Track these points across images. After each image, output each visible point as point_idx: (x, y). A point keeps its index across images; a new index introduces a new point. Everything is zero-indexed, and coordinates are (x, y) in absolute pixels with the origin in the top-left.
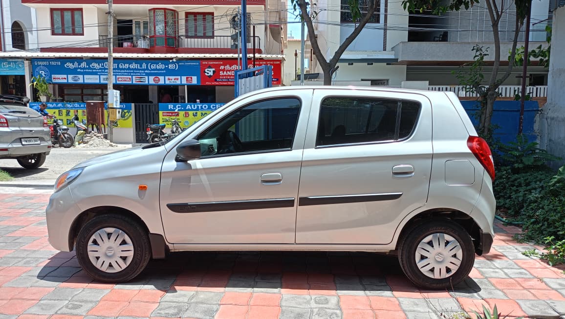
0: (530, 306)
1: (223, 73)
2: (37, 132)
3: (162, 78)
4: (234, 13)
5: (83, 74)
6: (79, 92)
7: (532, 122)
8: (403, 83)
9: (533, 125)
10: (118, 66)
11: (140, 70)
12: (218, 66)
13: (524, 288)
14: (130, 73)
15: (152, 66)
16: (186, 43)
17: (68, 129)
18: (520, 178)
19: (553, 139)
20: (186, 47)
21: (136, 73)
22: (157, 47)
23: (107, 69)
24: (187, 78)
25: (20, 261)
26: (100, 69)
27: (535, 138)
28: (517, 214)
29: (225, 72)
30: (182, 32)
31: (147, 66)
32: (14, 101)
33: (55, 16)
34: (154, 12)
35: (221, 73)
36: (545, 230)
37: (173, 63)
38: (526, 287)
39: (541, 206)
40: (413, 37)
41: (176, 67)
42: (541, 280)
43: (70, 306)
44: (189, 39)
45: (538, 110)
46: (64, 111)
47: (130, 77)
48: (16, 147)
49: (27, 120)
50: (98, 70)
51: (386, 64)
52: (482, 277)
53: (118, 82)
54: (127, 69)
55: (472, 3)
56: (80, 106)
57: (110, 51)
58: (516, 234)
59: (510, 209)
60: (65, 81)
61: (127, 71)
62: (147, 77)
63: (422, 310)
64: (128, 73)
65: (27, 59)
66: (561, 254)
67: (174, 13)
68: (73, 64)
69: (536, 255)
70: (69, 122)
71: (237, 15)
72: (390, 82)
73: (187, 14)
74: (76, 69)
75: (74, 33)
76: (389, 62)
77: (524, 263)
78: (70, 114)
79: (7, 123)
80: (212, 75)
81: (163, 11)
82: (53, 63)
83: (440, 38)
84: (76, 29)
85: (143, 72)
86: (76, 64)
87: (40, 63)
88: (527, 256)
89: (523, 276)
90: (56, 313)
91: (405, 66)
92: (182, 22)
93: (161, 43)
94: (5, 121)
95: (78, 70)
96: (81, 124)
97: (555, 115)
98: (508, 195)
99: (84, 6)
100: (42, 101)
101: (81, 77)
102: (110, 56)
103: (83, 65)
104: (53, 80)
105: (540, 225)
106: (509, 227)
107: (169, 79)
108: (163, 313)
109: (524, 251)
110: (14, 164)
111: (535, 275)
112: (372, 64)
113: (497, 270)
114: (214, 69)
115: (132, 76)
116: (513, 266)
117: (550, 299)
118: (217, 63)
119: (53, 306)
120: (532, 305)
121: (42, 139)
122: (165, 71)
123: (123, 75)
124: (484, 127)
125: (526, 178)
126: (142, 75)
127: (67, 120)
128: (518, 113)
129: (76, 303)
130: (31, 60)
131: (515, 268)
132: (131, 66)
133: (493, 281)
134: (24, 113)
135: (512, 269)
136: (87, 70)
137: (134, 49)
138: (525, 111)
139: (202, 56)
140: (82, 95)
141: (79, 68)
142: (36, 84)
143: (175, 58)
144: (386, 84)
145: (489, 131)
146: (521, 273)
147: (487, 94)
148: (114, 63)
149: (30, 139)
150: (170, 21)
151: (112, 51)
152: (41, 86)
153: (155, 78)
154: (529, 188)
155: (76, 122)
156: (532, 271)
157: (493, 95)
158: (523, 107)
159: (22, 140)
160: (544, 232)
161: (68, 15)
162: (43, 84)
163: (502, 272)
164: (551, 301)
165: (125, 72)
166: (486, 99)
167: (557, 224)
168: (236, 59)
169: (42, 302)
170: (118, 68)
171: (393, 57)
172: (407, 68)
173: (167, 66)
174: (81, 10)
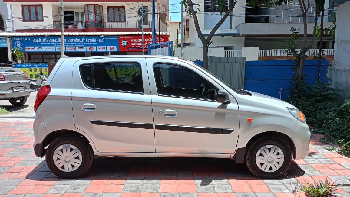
0: (336, 179)
1: (133, 44)
2: (22, 83)
3: (94, 47)
4: (140, 7)
5: (45, 46)
6: (41, 57)
7: (325, 72)
8: (243, 48)
9: (326, 73)
10: (67, 40)
11: (80, 43)
12: (130, 40)
13: (331, 169)
14: (75, 44)
15: (88, 40)
16: (108, 25)
17: (36, 80)
18: (321, 105)
19: (338, 82)
20: (108, 28)
21: (78, 45)
22: (90, 28)
23: (60, 42)
24: (110, 47)
25: (33, 163)
26: (55, 42)
27: (327, 81)
28: (320, 126)
29: (134, 43)
30: (106, 19)
31: (85, 40)
32: (7, 64)
33: (25, 10)
34: (88, 7)
35: (132, 44)
36: (338, 136)
37: (101, 38)
38: (332, 169)
39: (335, 121)
40: (248, 20)
41: (103, 41)
42: (339, 164)
43: (73, 188)
44: (110, 23)
45: (329, 65)
46: (33, 69)
47: (75, 47)
48: (9, 93)
49: (16, 76)
50: (54, 43)
51: (232, 37)
52: (306, 164)
53: (67, 50)
54: (72, 42)
55: (289, 1)
56: (43, 65)
57: (62, 32)
58: (321, 138)
59: (316, 124)
60: (33, 50)
61: (73, 44)
62: (85, 47)
63: (276, 184)
64: (73, 45)
65: (9, 37)
66: (349, 149)
67: (101, 7)
68: (38, 40)
69: (335, 150)
70: (36, 76)
71: (141, 8)
72: (235, 48)
73: (109, 7)
74: (40, 43)
75: (37, 20)
76: (234, 35)
77: (329, 155)
78: (37, 71)
79: (4, 78)
80: (126, 45)
81: (94, 5)
82: (25, 39)
83: (264, 20)
84: (39, 18)
85: (82, 44)
86: (40, 39)
87: (16, 39)
88: (330, 151)
89: (328, 162)
90: (66, 192)
91: (244, 38)
92: (105, 13)
93: (92, 26)
94: (3, 77)
95: (42, 43)
96: (45, 77)
97: (339, 68)
98: (314, 115)
99: (43, 3)
100: (19, 63)
101: (43, 47)
102: (62, 34)
103: (45, 40)
104: (25, 50)
105: (335, 132)
106: (316, 134)
107: (99, 48)
108: (129, 190)
109: (327, 148)
110: (8, 103)
111: (336, 161)
112: (224, 37)
113: (314, 159)
114: (127, 42)
115: (76, 46)
116: (323, 157)
117: (347, 175)
118: (129, 38)
119: (63, 189)
120: (338, 179)
121: (25, 88)
122: (96, 43)
123: (69, 46)
124: (298, 76)
125: (324, 105)
126: (82, 46)
127: (35, 74)
128: (318, 67)
129: (75, 186)
130: (11, 37)
131: (324, 158)
132: (75, 41)
133: (313, 166)
134: (14, 71)
135: (322, 158)
136: (47, 43)
137: (76, 30)
138: (322, 65)
139: (119, 33)
140: (43, 59)
141: (42, 42)
142: (15, 52)
143: (103, 35)
144: (232, 49)
145: (301, 78)
146: (327, 161)
147: (300, 56)
148: (64, 39)
149: (18, 88)
150: (98, 12)
151: (63, 31)
152: (18, 54)
153: (90, 47)
154: (326, 111)
155: (41, 76)
156: (334, 159)
157: (303, 57)
158: (320, 63)
159: (14, 88)
160: (337, 137)
161: (33, 9)
162: (19, 52)
163: (317, 160)
164: (348, 176)
165: (71, 44)
166: (299, 59)
167: (345, 132)
168: (141, 35)
169: (55, 186)
170: (67, 42)
171: (236, 32)
172: (245, 39)
173: (97, 40)
174: (41, 5)
